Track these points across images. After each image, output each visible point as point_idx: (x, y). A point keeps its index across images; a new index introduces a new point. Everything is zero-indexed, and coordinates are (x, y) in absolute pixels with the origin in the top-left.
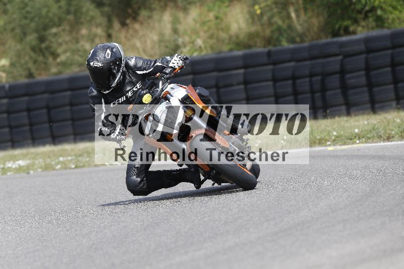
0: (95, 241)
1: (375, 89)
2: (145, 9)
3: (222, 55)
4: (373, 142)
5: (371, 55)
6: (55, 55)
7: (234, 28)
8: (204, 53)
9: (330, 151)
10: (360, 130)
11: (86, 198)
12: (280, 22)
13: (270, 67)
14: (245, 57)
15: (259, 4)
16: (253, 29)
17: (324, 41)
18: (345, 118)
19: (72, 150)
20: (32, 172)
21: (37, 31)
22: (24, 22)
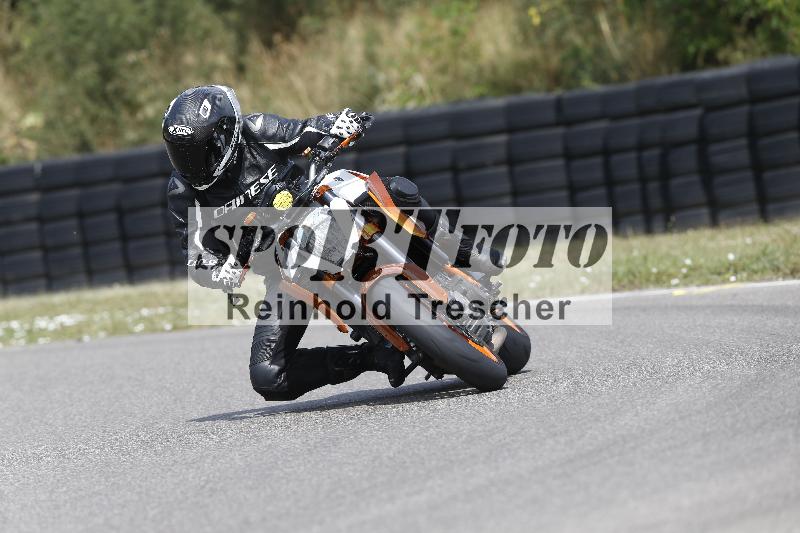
0: (211, 476)
1: (768, 175)
2: (312, 13)
3: (464, 106)
4: (762, 280)
5: (760, 107)
6: (133, 107)
7: (488, 51)
8: (427, 102)
9: (678, 297)
10: (738, 256)
11: (194, 390)
12: (578, 41)
13: (560, 131)
14: (510, 110)
15: (537, 5)
16: (526, 54)
17: (665, 78)
18: (707, 233)
19: (168, 295)
20: (86, 338)
21: (97, 57)
22: (74, 40)
